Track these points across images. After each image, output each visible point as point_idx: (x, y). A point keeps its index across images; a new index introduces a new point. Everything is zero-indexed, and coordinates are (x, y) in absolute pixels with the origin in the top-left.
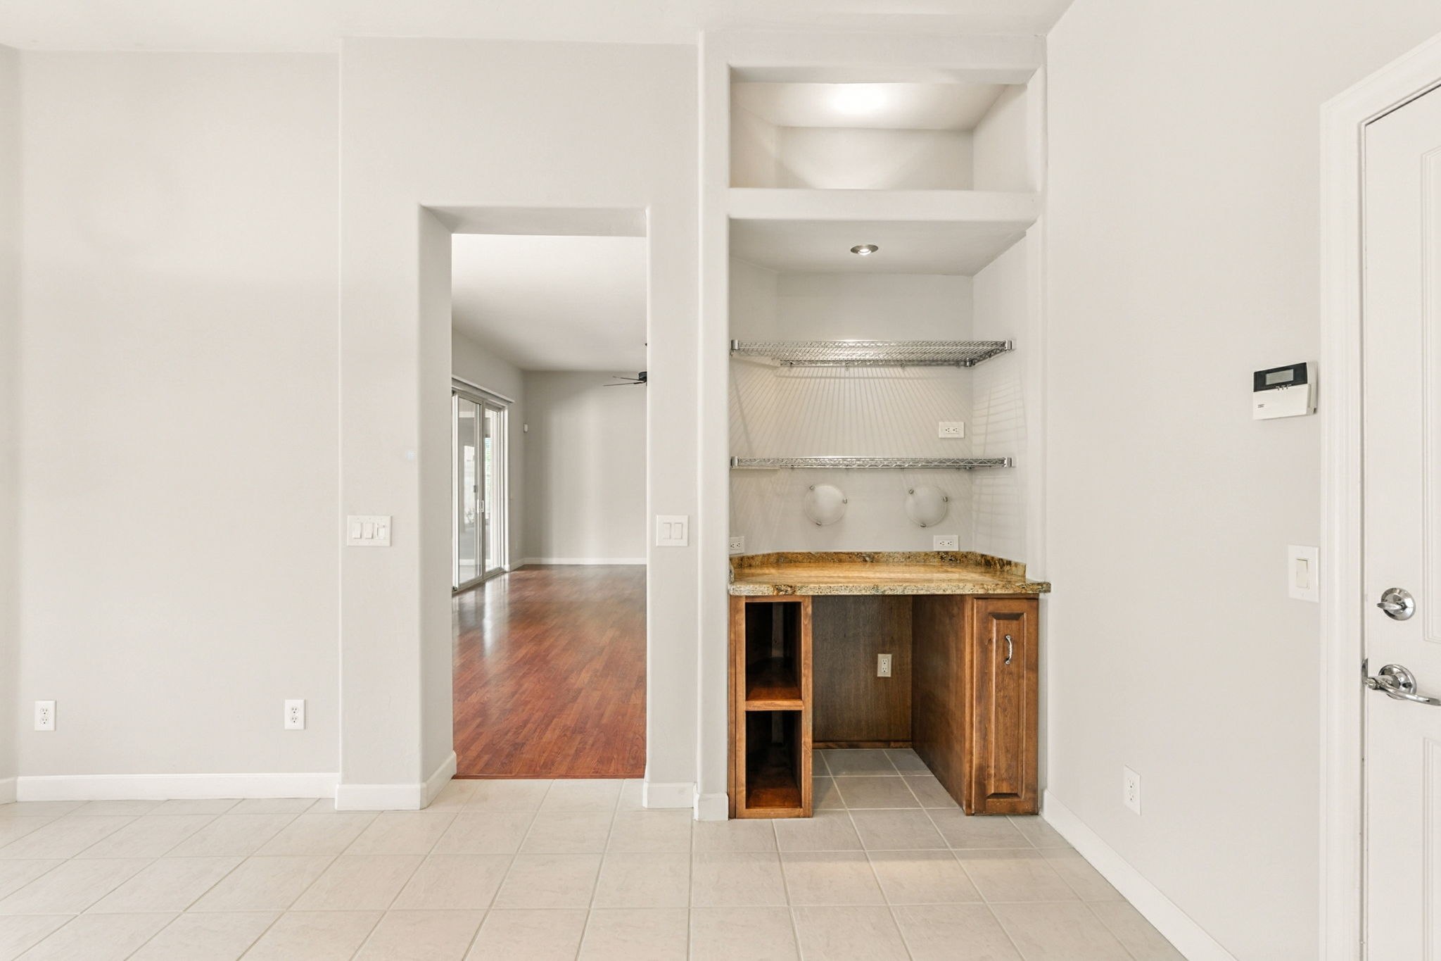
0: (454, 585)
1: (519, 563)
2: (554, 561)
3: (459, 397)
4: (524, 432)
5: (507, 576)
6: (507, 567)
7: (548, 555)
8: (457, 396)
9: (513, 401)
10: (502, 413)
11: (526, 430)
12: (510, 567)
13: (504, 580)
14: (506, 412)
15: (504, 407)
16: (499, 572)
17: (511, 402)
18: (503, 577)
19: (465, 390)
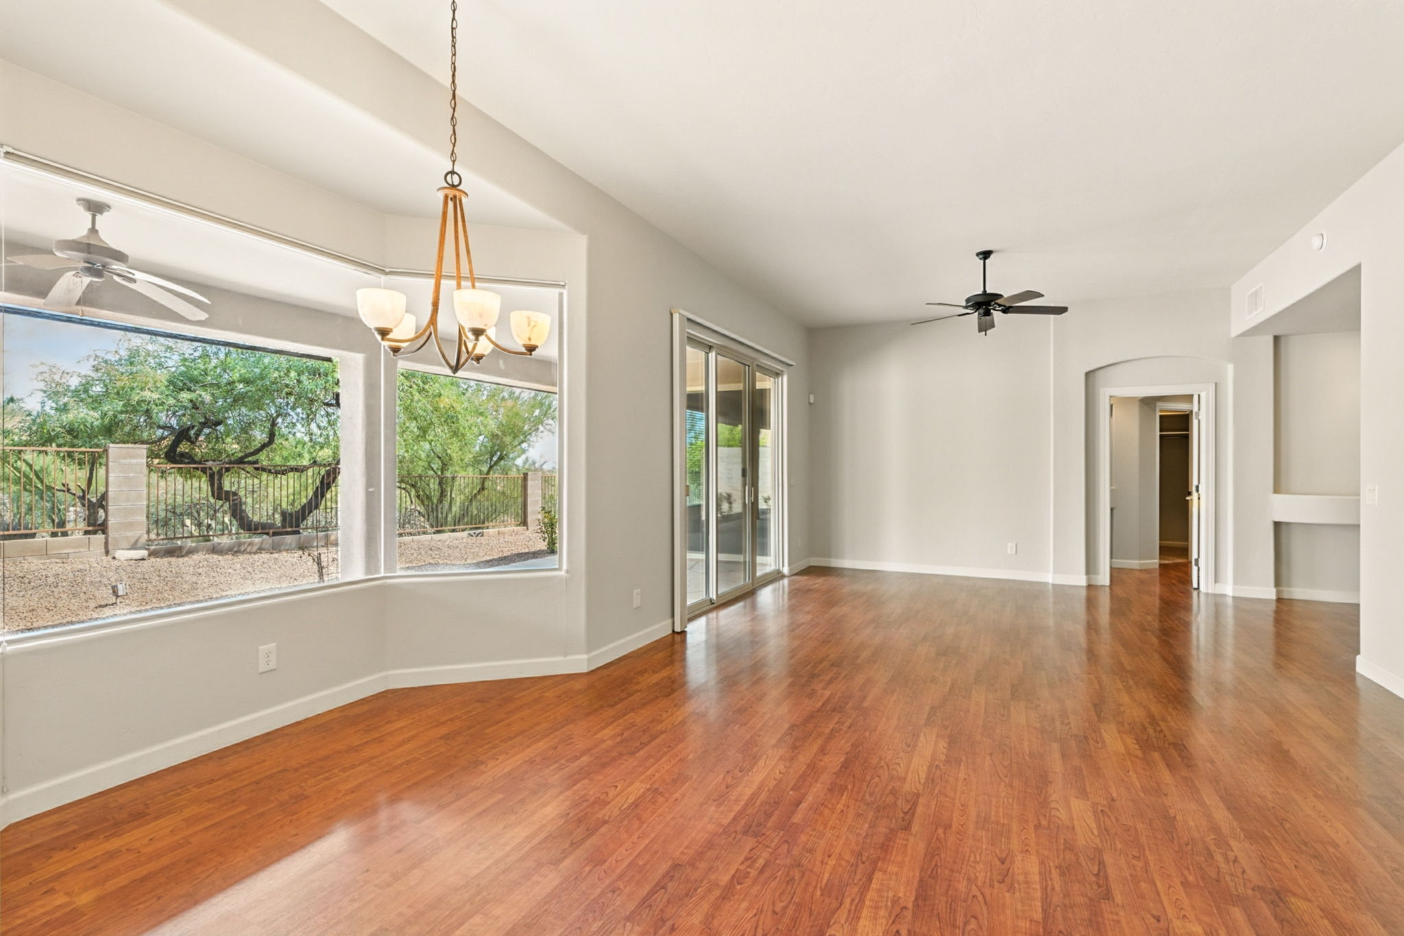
0: (711, 596)
1: (802, 564)
2: (846, 563)
3: (717, 354)
4: (810, 403)
5: (786, 581)
6: (786, 570)
7: (839, 556)
8: (714, 353)
9: (794, 364)
10: (780, 379)
11: (812, 401)
12: (790, 570)
13: (783, 585)
14: (785, 378)
15: (782, 371)
16: (777, 576)
17: (791, 365)
18: (781, 582)
19: (723, 344)
